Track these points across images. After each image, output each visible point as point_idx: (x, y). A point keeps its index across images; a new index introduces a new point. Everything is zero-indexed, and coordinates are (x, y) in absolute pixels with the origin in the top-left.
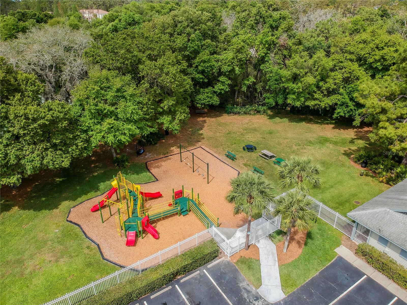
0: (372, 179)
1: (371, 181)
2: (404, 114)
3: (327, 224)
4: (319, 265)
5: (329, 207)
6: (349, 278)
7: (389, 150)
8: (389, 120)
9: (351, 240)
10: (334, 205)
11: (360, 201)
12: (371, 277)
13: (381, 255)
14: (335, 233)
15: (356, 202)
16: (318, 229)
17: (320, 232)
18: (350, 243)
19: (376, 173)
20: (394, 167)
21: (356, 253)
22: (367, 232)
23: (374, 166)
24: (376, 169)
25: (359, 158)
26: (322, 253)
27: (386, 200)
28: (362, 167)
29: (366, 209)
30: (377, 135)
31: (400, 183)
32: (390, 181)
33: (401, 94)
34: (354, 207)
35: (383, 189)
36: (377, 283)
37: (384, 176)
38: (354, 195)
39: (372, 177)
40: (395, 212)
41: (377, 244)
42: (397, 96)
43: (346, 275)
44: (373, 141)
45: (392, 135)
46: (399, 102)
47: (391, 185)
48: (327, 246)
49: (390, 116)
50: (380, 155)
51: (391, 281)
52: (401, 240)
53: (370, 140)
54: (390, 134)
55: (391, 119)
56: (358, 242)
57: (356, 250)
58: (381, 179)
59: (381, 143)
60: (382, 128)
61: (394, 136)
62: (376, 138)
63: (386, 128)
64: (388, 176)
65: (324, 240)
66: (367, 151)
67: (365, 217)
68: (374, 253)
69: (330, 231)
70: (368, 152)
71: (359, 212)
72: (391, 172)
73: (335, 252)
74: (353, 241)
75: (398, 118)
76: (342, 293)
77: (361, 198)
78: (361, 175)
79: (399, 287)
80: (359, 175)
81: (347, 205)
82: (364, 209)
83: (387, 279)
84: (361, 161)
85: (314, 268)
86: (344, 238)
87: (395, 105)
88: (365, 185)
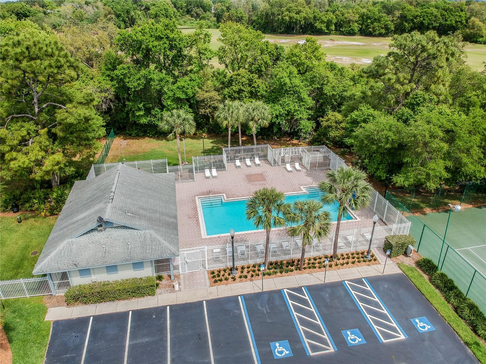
0: (33, 219)
1: (34, 222)
2: (25, 136)
3: (17, 300)
4: (40, 349)
5: (7, 279)
6: (79, 335)
7: (33, 180)
8: (12, 148)
9: (55, 296)
10: (11, 274)
11: (37, 250)
12: (96, 314)
13: (91, 287)
14: (33, 303)
15: (32, 254)
16: (12, 312)
17: (17, 314)
18: (55, 300)
19: (33, 211)
20: (48, 194)
21: (68, 305)
22: (64, 276)
23: (27, 205)
24: (31, 206)
25: (5, 205)
26: (34, 334)
27: (61, 232)
28: (14, 212)
29: (49, 253)
30: (9, 170)
31: (65, 207)
32: (53, 211)
33: (9, 115)
34: (34, 261)
35: (52, 222)
36: (106, 314)
37: (44, 210)
38: (26, 248)
39: (33, 217)
40: (78, 238)
41: (82, 279)
42: (6, 119)
43: (73, 334)
44: (10, 179)
45: (27, 163)
46: (12, 124)
47: (57, 214)
48: (34, 322)
49: (11, 143)
50: (25, 190)
51: (116, 302)
52: (100, 259)
53: (4, 179)
54: (24, 163)
55: (15, 146)
56: (62, 293)
57: (66, 301)
58: (43, 214)
59: (18, 176)
60: (12, 160)
61: (30, 163)
62: (10, 174)
63: (15, 159)
64: (47, 207)
65: (26, 320)
66: (9, 193)
67: (53, 263)
68: (85, 290)
69: (26, 305)
70: (11, 193)
71: (44, 262)
72: (48, 202)
73: (47, 321)
74: (57, 295)
75: (20, 142)
76: (82, 353)
77: (36, 246)
78: (19, 222)
79: (126, 301)
80: (18, 223)
81: (26, 263)
82: (46, 256)
83: (112, 303)
84: (10, 208)
85: (37, 358)
86: (45, 300)
87: (10, 129)
88: (30, 229)
